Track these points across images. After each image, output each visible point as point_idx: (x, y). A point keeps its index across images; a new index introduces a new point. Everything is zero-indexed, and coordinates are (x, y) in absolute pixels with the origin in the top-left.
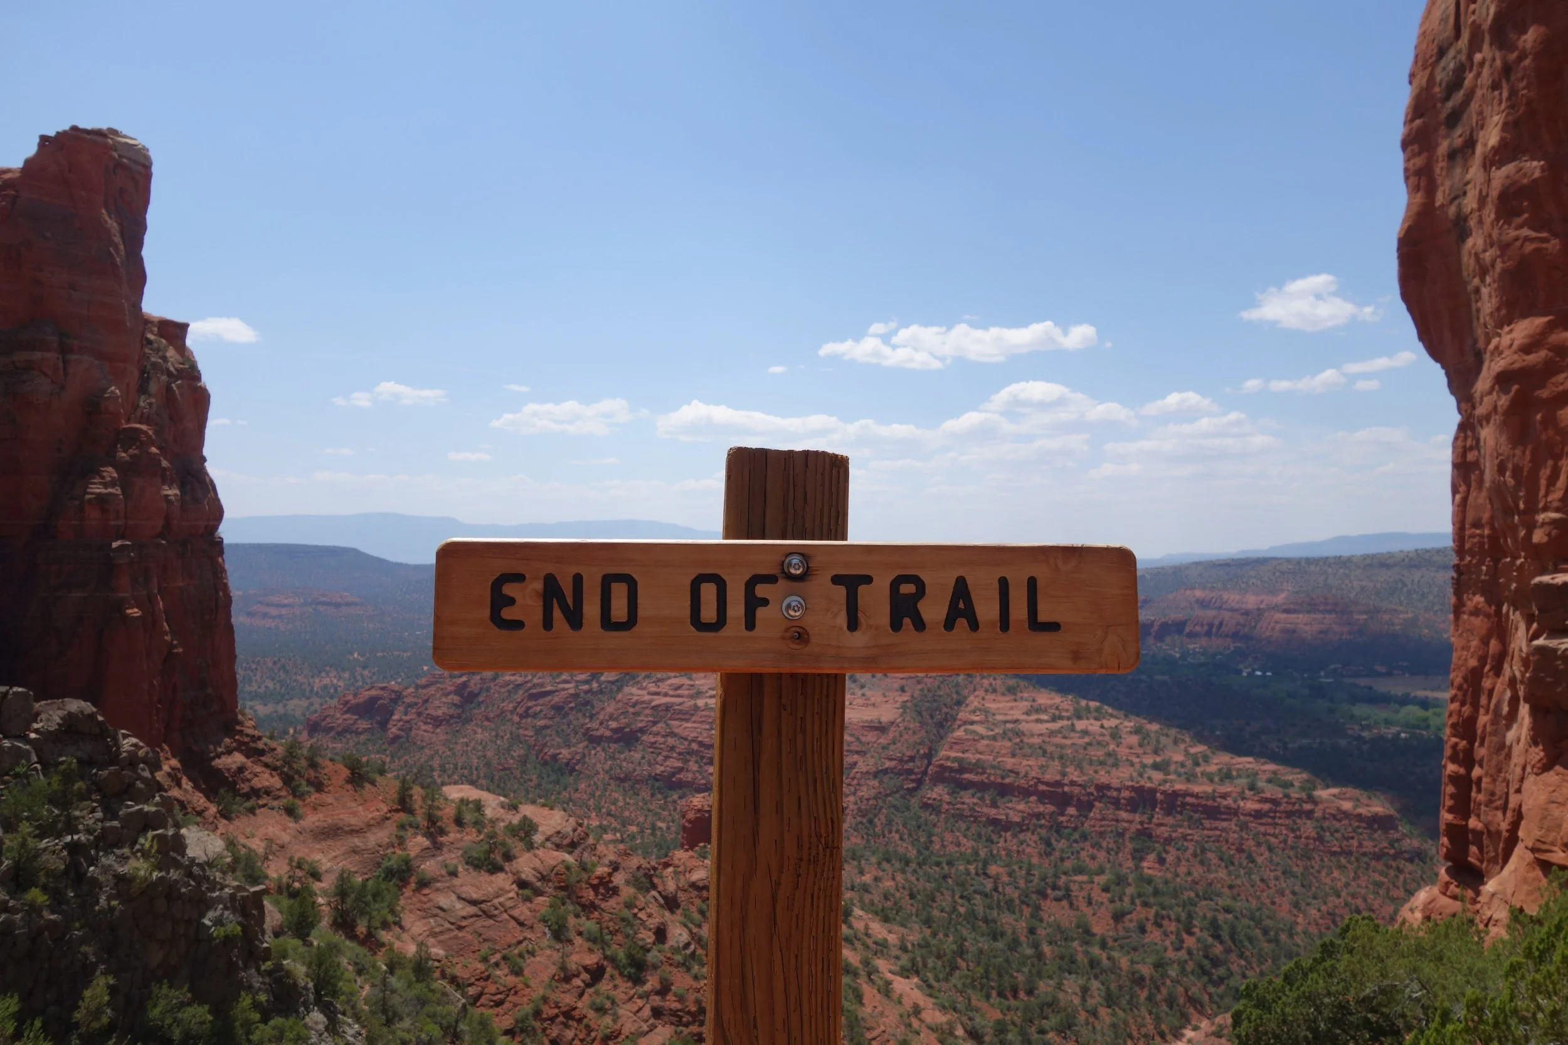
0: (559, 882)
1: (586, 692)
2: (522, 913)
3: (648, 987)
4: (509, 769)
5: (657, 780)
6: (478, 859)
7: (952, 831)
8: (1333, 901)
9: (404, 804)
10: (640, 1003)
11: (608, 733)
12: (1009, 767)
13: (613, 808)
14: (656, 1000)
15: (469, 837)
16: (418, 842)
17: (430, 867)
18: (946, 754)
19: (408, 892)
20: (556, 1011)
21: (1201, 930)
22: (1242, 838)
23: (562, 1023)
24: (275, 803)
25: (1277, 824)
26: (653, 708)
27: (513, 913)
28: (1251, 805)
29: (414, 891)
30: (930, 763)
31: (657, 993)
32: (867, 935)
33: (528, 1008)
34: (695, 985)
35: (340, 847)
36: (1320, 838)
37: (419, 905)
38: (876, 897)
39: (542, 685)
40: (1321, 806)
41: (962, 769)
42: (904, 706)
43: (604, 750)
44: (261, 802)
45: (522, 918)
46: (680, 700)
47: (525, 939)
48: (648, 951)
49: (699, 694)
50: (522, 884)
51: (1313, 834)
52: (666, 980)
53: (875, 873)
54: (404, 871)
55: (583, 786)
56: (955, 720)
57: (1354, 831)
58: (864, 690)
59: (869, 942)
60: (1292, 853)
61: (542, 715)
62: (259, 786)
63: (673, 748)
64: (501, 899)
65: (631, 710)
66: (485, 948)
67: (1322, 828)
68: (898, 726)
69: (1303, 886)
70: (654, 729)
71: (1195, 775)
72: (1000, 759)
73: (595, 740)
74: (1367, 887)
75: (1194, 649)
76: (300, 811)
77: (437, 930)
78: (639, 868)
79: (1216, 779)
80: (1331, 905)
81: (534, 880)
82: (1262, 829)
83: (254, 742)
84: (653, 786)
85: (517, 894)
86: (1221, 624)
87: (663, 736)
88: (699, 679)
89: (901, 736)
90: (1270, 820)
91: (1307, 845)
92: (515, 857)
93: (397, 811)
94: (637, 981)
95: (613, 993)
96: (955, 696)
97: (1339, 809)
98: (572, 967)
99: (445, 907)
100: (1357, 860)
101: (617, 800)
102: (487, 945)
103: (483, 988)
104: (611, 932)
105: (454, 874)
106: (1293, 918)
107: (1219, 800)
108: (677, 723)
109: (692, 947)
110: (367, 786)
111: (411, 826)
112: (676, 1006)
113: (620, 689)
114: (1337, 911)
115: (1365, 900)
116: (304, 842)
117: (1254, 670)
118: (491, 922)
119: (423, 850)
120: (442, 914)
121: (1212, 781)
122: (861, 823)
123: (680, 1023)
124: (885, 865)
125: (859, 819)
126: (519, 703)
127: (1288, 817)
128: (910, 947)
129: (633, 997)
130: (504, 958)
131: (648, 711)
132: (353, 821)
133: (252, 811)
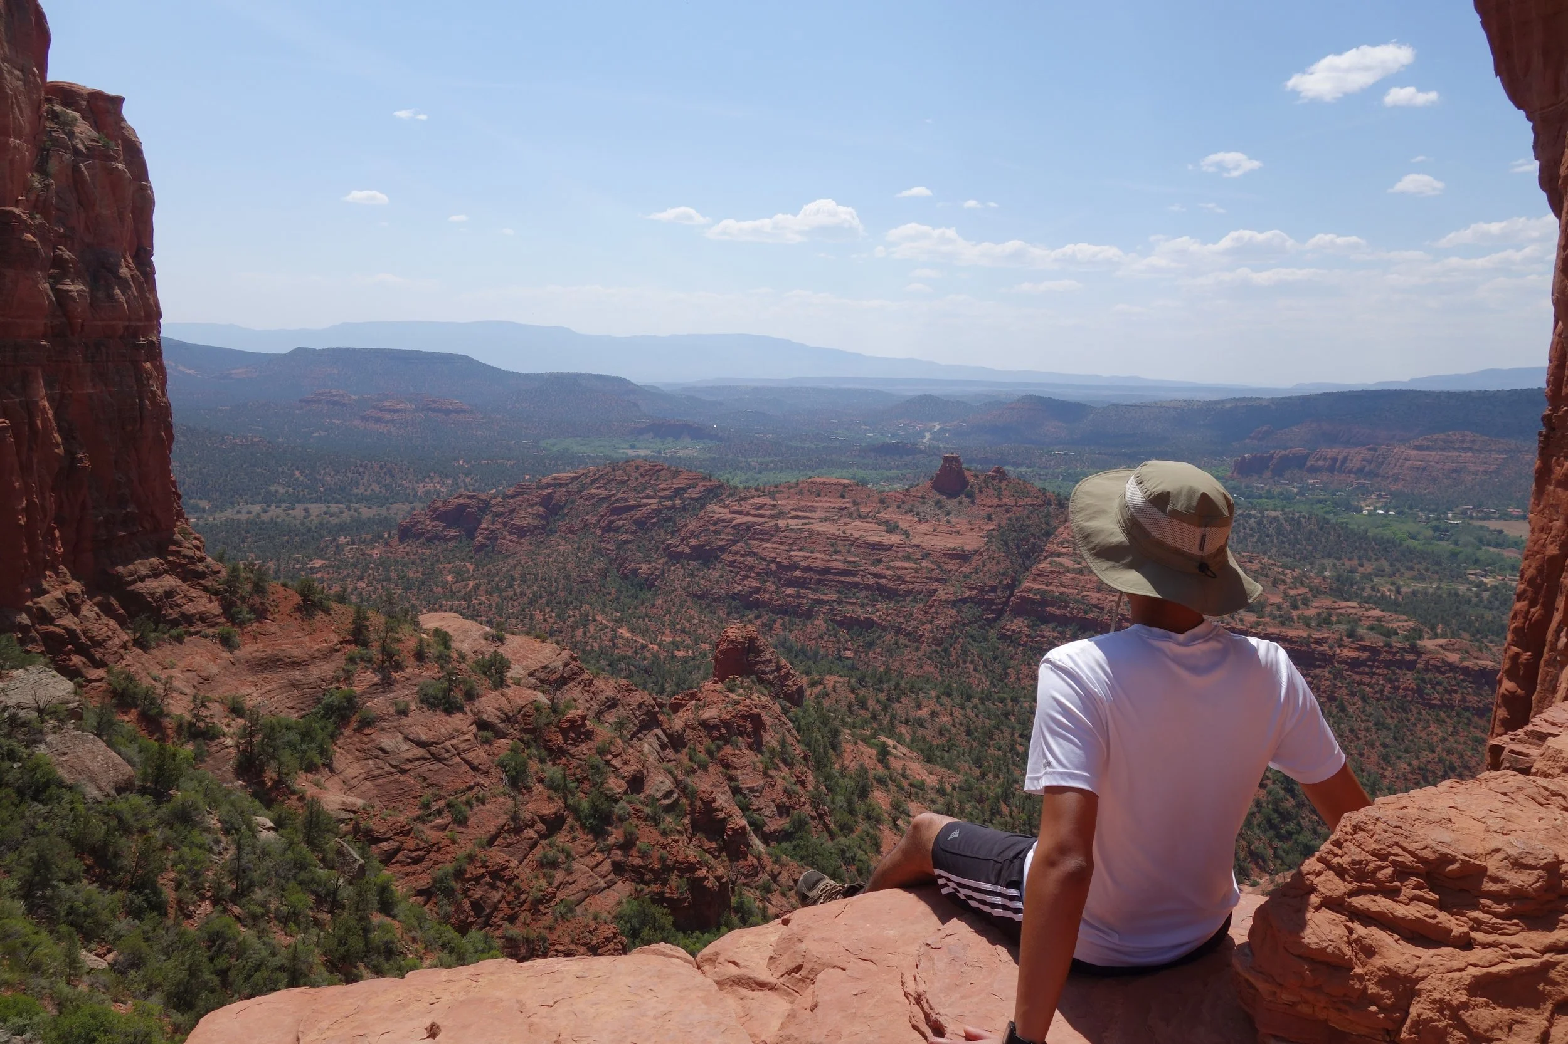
0: (526, 724)
1: (669, 508)
2: (478, 756)
3: (611, 840)
4: (587, 582)
5: (734, 599)
6: (435, 697)
7: (1029, 664)
8: (1426, 755)
9: (358, 635)
10: (600, 857)
11: (687, 550)
12: (1093, 602)
13: (688, 625)
14: (618, 855)
15: (430, 673)
16: (366, 678)
17: (378, 704)
18: (1030, 585)
19: (347, 732)
20: (483, 870)
21: (1274, 783)
22: (1335, 686)
23: (488, 884)
24: (210, 631)
25: (1374, 674)
26: (734, 527)
27: (466, 756)
28: (1348, 653)
29: (355, 730)
30: (1011, 595)
31: (620, 847)
32: (904, 775)
33: (449, 867)
34: (662, 840)
35: (279, 678)
36: (1419, 691)
37: (358, 746)
38: (930, 733)
39: (626, 500)
40: (1424, 657)
41: (1044, 603)
42: (989, 535)
43: (683, 566)
44: (192, 629)
45: (476, 763)
46: (762, 520)
47: (477, 784)
48: (616, 801)
49: (781, 515)
50: (482, 725)
51: (1413, 686)
52: (631, 834)
53: (932, 707)
54: (345, 708)
55: (660, 602)
56: (1042, 550)
57: (1458, 685)
58: (950, 517)
59: (905, 784)
60: (1386, 705)
61: (624, 529)
62: (193, 611)
63: (751, 568)
64: (454, 742)
65: (712, 528)
66: (428, 794)
67: (1423, 680)
68: (981, 554)
69: (1395, 738)
70: (734, 548)
71: (1291, 619)
72: (1085, 593)
73: (674, 557)
74: (1465, 743)
75: (1313, 484)
76: (237, 640)
77: (376, 773)
78: (640, 706)
79: (1313, 624)
80: (1423, 760)
81: (497, 721)
82: (1358, 678)
83: (194, 563)
84: (730, 605)
85: (476, 736)
86: (1345, 459)
87: (742, 556)
88: (781, 499)
89: (984, 565)
90: (1367, 669)
91: (1405, 696)
92: (478, 696)
93: (349, 642)
94: (599, 833)
95: (568, 846)
96: (1044, 526)
97: (1443, 661)
98: (526, 814)
99: (387, 748)
100: (1458, 715)
101: (692, 617)
102: (430, 791)
103: (402, 843)
104: (577, 780)
105: (404, 712)
106: (1381, 771)
107: (1313, 646)
108: (757, 543)
109: (675, 795)
110: (320, 615)
111: (362, 659)
112: (637, 861)
113: (703, 507)
114: (1429, 767)
115: (1461, 756)
116: (235, 674)
117: (1375, 509)
118: (441, 765)
119: (370, 686)
120: (383, 755)
121: (1308, 626)
122: (936, 651)
123: (641, 881)
124: (944, 699)
125: (934, 647)
126: (602, 516)
127: (1387, 667)
128: (949, 789)
129: (593, 850)
130: (449, 805)
131: (728, 530)
132: (296, 652)
133: (179, 639)
